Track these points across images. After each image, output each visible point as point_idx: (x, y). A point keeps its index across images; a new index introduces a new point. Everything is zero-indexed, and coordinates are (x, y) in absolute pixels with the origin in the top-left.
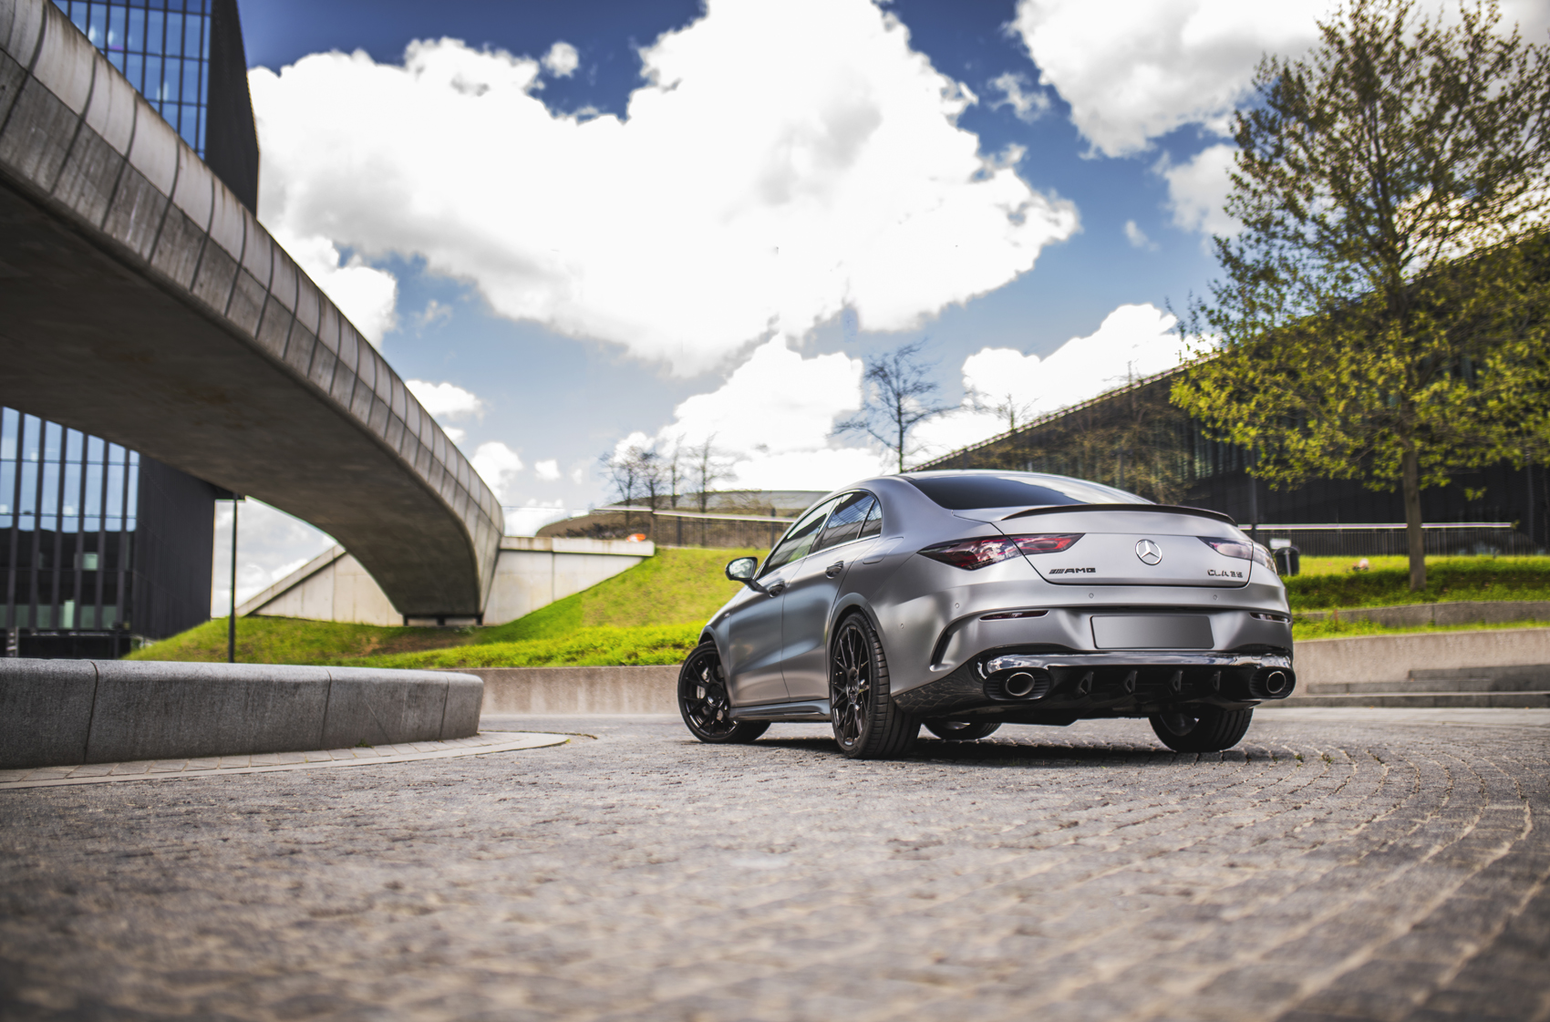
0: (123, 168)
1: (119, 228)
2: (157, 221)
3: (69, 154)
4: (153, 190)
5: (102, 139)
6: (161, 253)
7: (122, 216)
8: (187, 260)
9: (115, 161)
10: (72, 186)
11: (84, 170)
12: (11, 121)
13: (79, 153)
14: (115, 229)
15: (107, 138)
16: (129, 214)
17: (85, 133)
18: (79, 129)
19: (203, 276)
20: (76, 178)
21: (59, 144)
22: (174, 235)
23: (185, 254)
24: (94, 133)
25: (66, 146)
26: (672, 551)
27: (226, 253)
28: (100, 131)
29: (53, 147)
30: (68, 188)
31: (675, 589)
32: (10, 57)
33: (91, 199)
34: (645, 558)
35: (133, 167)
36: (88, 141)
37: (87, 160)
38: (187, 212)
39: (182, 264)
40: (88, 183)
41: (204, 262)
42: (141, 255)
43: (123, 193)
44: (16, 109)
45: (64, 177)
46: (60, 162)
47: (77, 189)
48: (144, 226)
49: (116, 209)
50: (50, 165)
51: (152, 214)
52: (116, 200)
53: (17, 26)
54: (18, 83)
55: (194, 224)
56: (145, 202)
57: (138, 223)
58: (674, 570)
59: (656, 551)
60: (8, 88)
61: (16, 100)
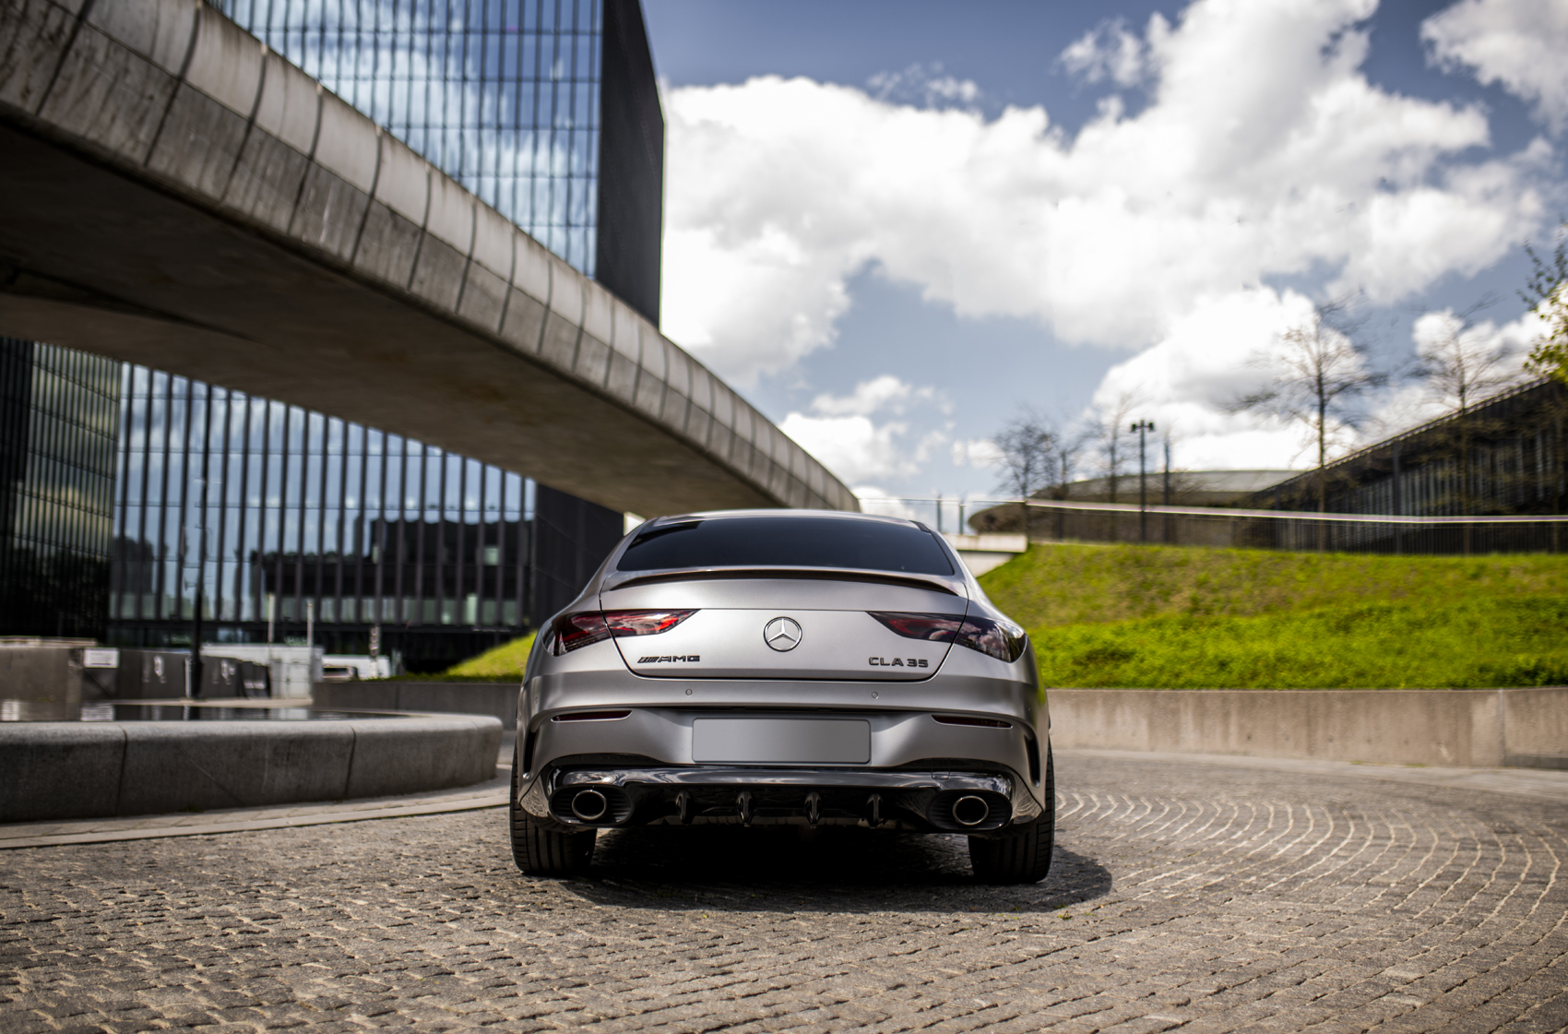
0: (308, 167)
1: (310, 229)
2: (357, 219)
3: (239, 158)
4: (348, 191)
5: (278, 141)
6: (365, 252)
7: (312, 217)
8: (400, 258)
9: (297, 161)
10: (247, 191)
11: (259, 172)
12: (165, 131)
13: (250, 156)
14: (304, 229)
15: (285, 137)
16: (321, 214)
17: (256, 136)
18: (249, 130)
19: (421, 272)
20: (250, 182)
21: (226, 149)
22: (381, 232)
23: (396, 251)
24: (268, 134)
25: (235, 150)
26: (1048, 546)
27: (451, 246)
28: (275, 131)
29: (218, 153)
30: (241, 192)
31: (1045, 589)
32: (156, 65)
33: (271, 203)
34: (1015, 555)
35: (320, 166)
36: (262, 144)
37: (262, 162)
38: (396, 205)
39: (395, 261)
40: (266, 187)
41: (422, 258)
42: (340, 255)
43: (311, 193)
44: (169, 118)
45: (235, 182)
46: (229, 167)
47: (253, 194)
48: (340, 225)
49: (304, 210)
50: (217, 172)
51: (350, 212)
52: (303, 201)
53: (162, 32)
54: (169, 90)
55: (406, 219)
56: (340, 201)
57: (333, 222)
58: (1046, 568)
59: (1029, 546)
60: (157, 96)
61: (168, 109)
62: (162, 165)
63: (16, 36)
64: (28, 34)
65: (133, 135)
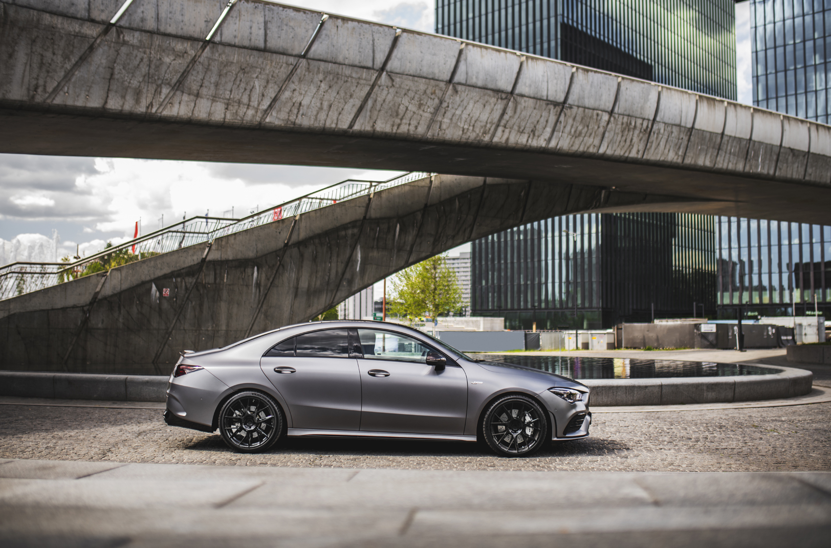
0: (750, 143)
1: (753, 167)
2: (775, 157)
3: (719, 149)
4: (769, 148)
5: (735, 137)
6: (780, 169)
7: (754, 162)
8: (798, 167)
9: (744, 143)
10: (724, 161)
11: (728, 152)
12: (688, 149)
13: (724, 147)
14: (751, 168)
15: (738, 136)
16: (758, 160)
17: (725, 139)
18: (722, 138)
19: (809, 170)
20: (725, 157)
21: (713, 148)
22: (787, 159)
23: (796, 165)
24: (730, 136)
25: (717, 147)
27: (824, 156)
28: (733, 135)
29: (711, 150)
30: (722, 162)
32: (683, 127)
33: (735, 162)
35: (755, 142)
36: (728, 141)
37: (729, 148)
38: (792, 147)
39: (795, 169)
40: (732, 156)
41: (809, 164)
42: (768, 174)
43: (752, 154)
44: (690, 143)
45: (718, 159)
46: (715, 154)
47: (726, 161)
48: (767, 162)
49: (750, 160)
50: (711, 157)
51: (771, 155)
52: (749, 157)
53: (684, 114)
54: (689, 134)
55: (799, 151)
56: (766, 152)
57: (763, 161)
60: (684, 138)
61: (689, 140)
62: (688, 161)
63: (633, 134)
64: (637, 132)
65: (677, 154)
